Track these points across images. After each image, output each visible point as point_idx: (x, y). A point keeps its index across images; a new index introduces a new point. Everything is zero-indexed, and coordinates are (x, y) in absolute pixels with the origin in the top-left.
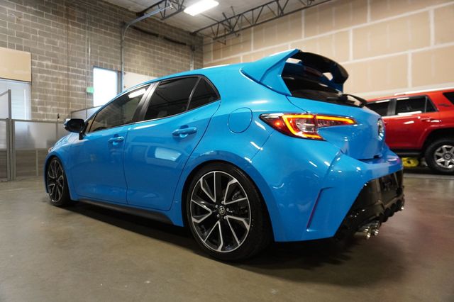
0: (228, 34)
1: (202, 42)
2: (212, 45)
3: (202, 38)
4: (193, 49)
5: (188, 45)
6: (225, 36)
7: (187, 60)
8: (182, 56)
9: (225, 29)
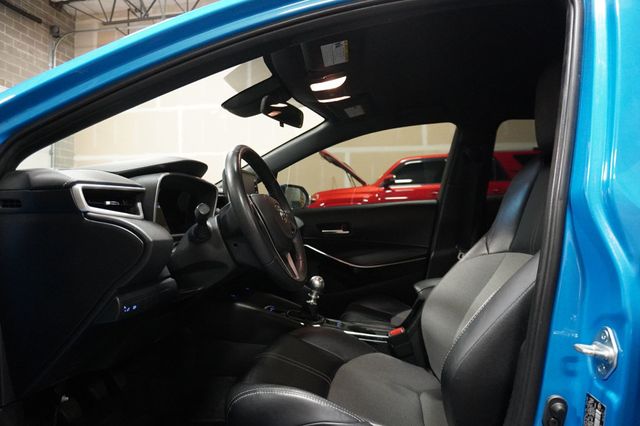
0: (134, 21)
1: (74, 26)
2: (95, 34)
3: (74, 18)
4: (55, 33)
5: (46, 25)
6: (128, 22)
7: (42, 53)
8: (32, 42)
9: (129, 10)
